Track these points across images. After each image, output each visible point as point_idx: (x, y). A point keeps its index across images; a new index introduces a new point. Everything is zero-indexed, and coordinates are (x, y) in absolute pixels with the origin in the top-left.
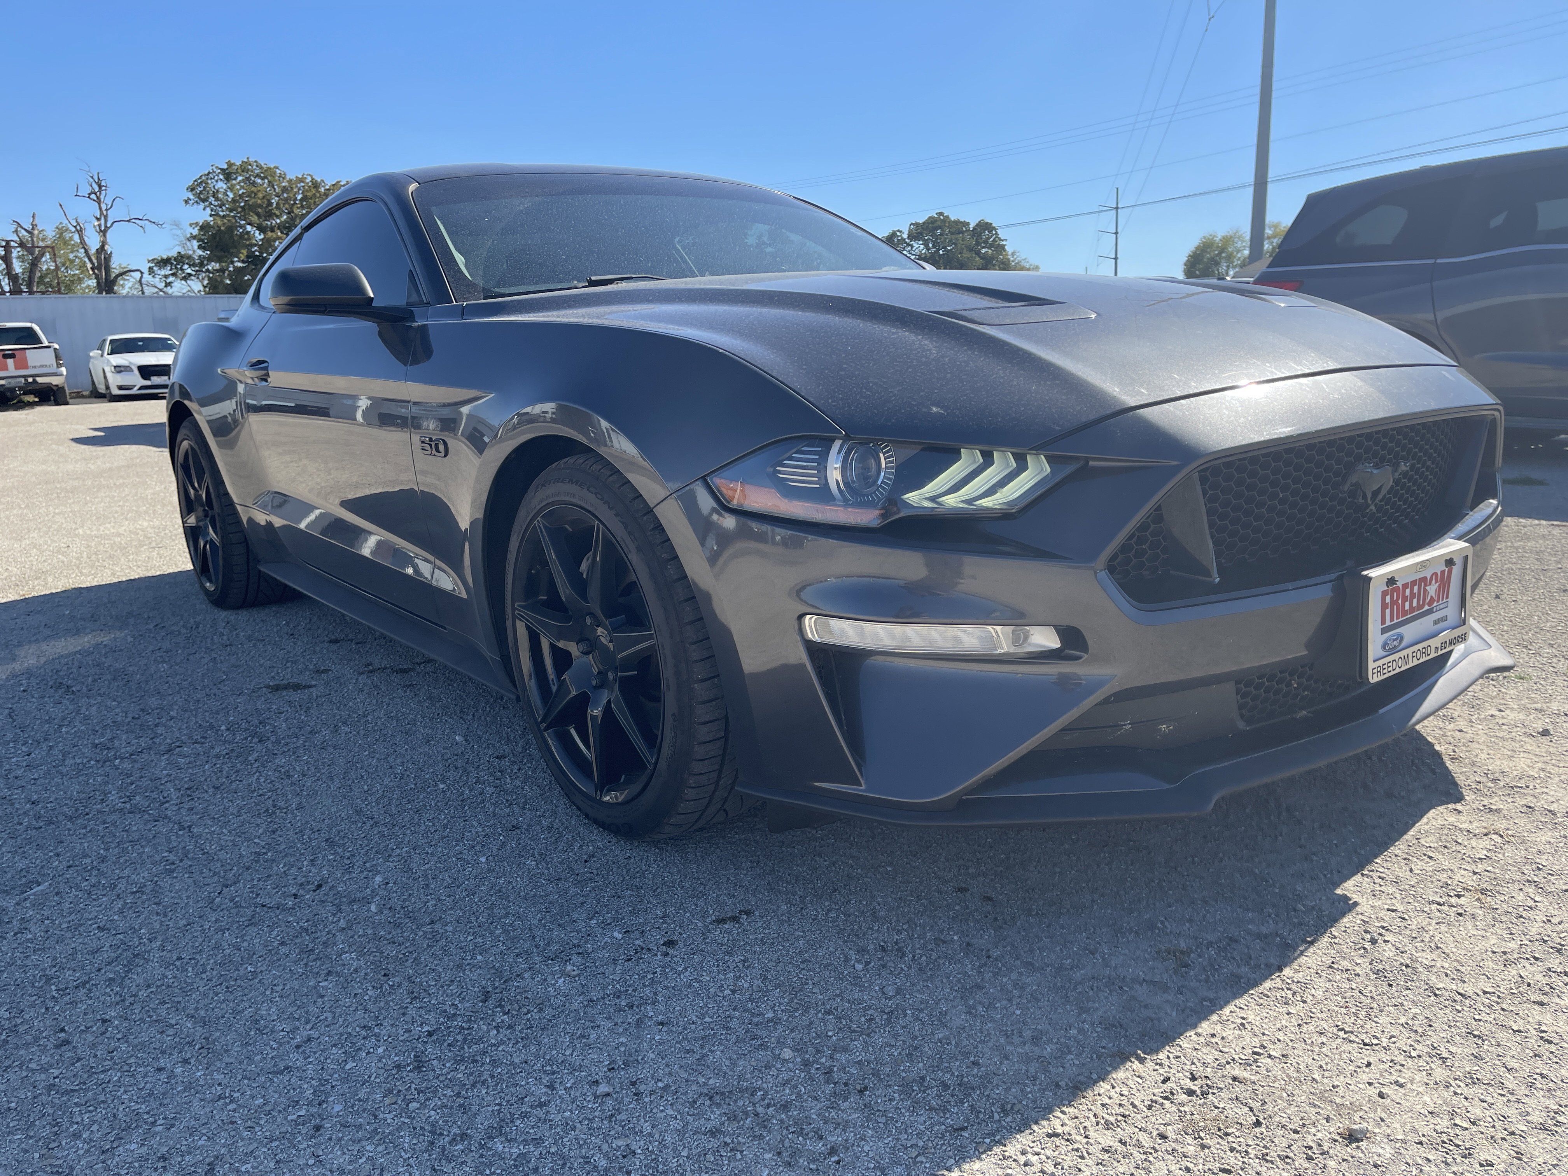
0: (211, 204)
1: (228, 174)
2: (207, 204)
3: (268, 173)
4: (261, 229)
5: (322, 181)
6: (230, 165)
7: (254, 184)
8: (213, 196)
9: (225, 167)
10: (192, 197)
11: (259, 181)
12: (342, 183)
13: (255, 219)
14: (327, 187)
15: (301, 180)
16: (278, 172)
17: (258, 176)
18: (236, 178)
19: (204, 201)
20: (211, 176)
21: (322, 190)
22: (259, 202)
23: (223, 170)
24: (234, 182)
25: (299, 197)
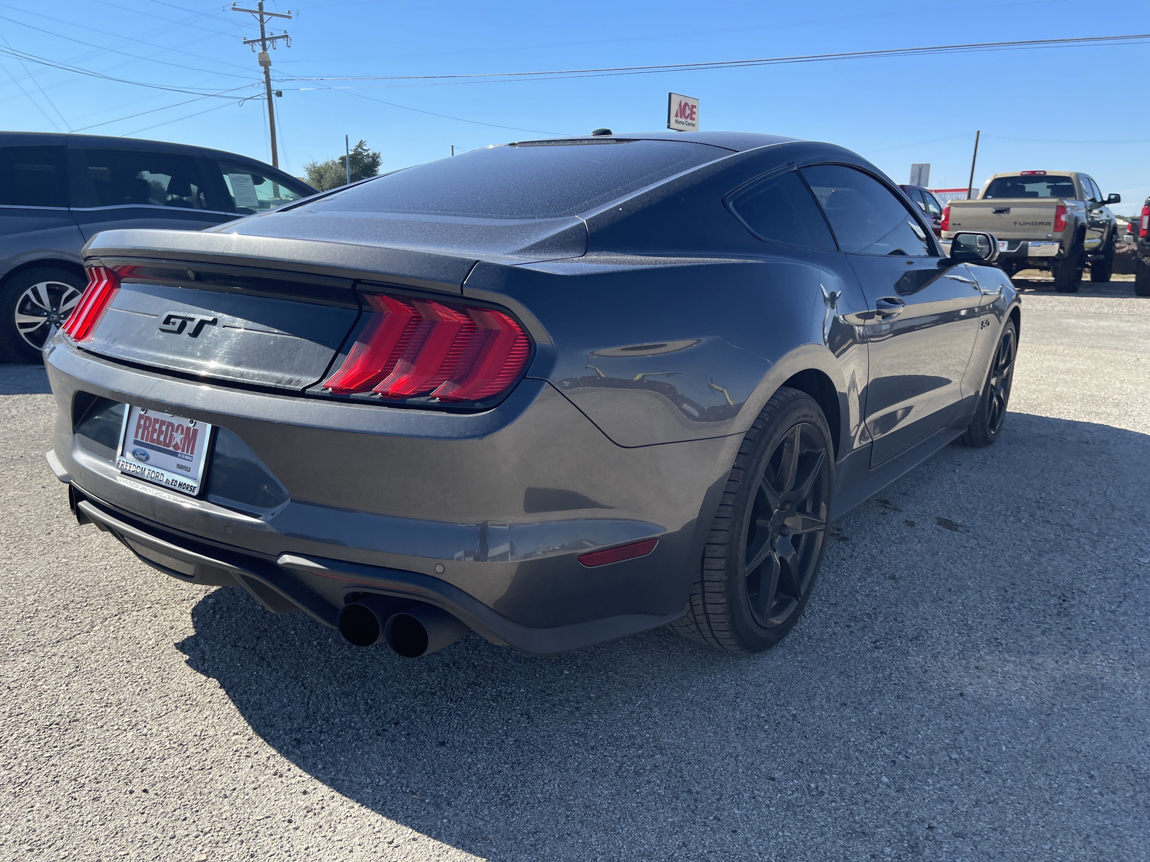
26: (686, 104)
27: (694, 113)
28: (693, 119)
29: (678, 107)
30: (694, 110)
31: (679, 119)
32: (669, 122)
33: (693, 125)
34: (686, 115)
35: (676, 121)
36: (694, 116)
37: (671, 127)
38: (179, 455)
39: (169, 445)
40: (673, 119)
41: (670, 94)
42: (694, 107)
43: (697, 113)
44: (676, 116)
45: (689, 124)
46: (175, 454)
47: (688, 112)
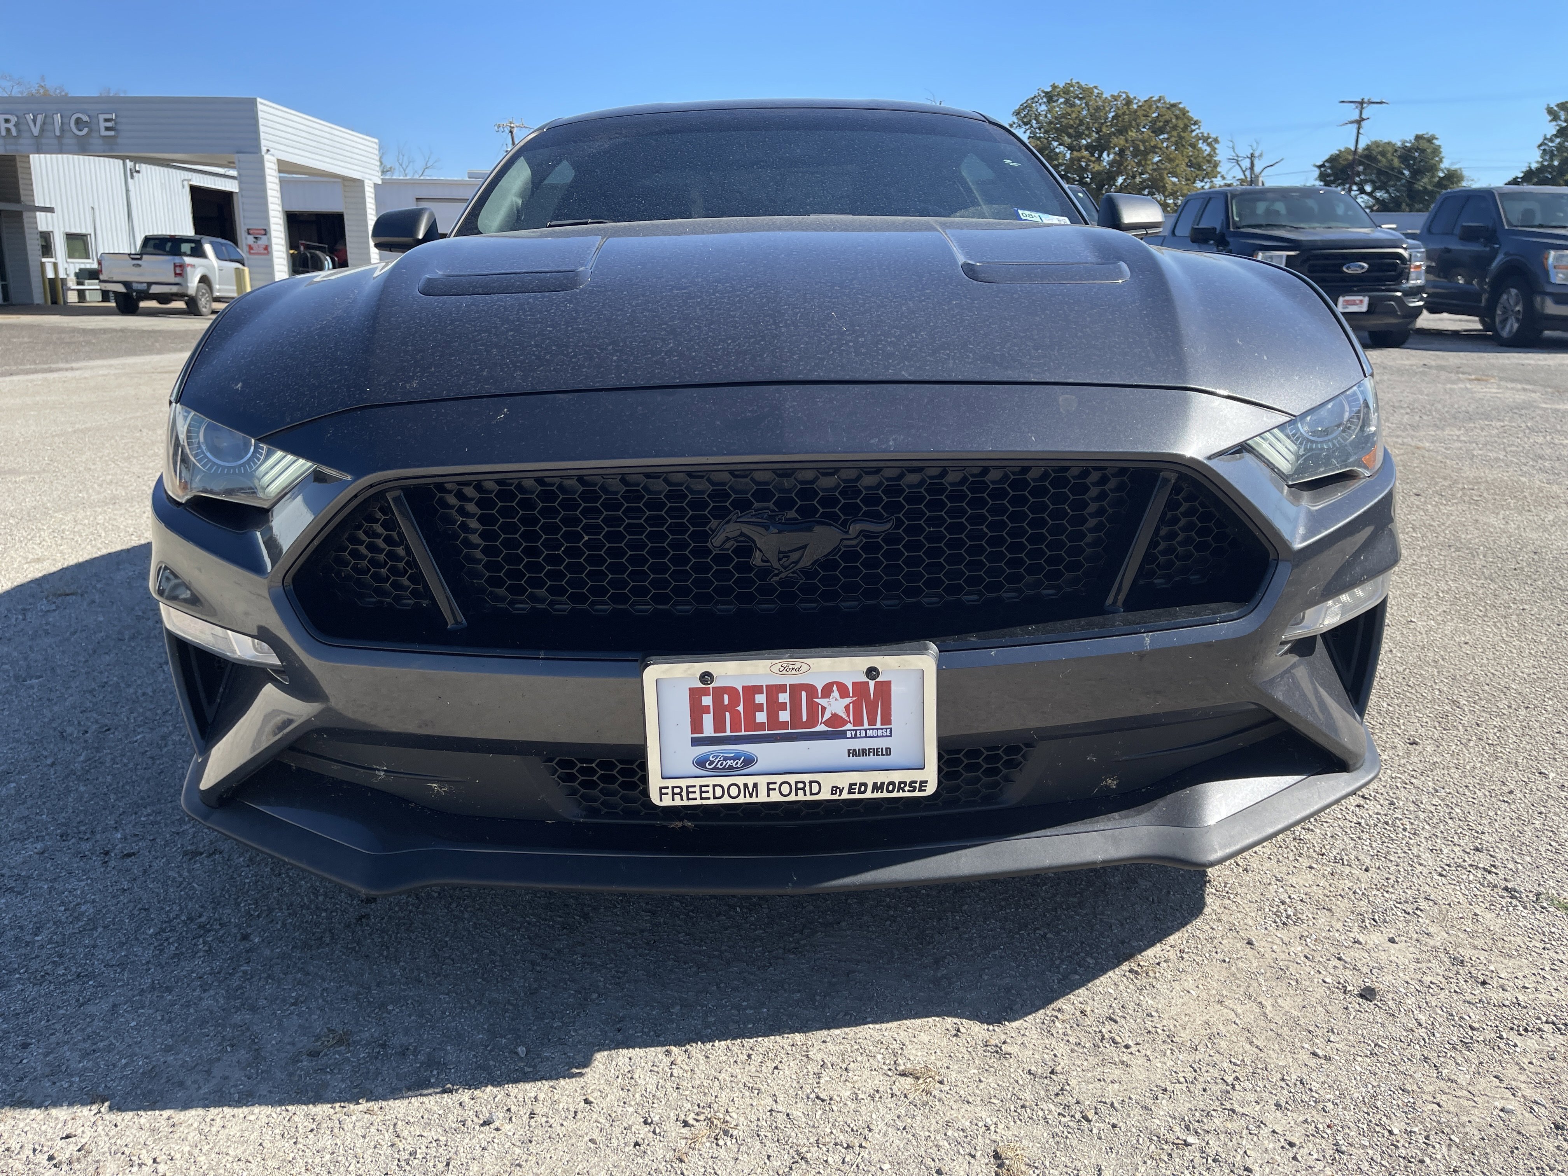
0: (1032, 126)
1: (1050, 97)
2: (1027, 127)
3: (1087, 93)
4: (1071, 148)
5: (1135, 98)
6: (1054, 87)
7: (1073, 105)
8: (1035, 119)
9: (1049, 89)
10: (1016, 121)
11: (1078, 102)
12: (1154, 99)
13: (1067, 140)
14: (1140, 104)
15: (1115, 98)
16: (1096, 91)
17: (1077, 97)
18: (1057, 100)
19: (1026, 124)
20: (1036, 99)
21: (1135, 106)
22: (1071, 122)
23: (1046, 93)
24: (1054, 104)
25: (1111, 115)
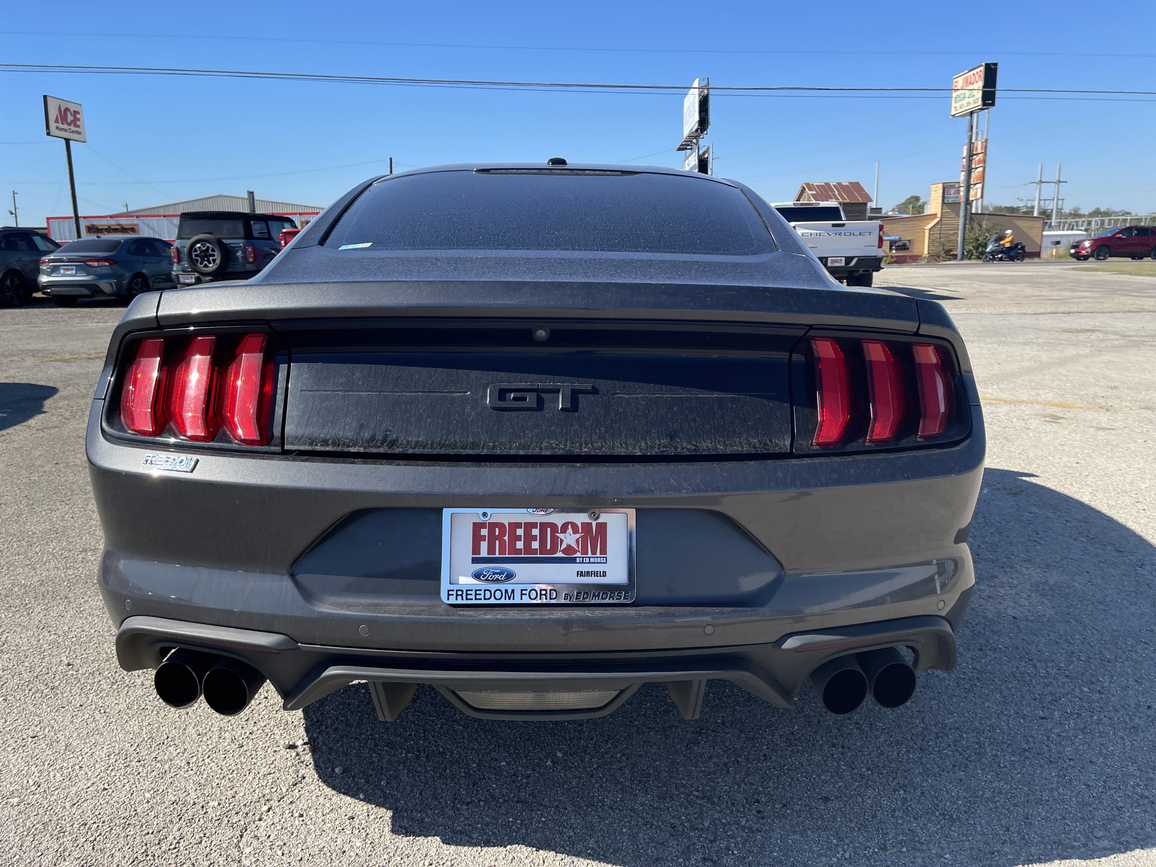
26: (67, 109)
27: (79, 120)
28: (78, 126)
29: (57, 112)
30: (78, 116)
31: (61, 126)
32: (48, 127)
33: (79, 133)
34: (69, 121)
35: (57, 128)
36: (78, 123)
37: (51, 134)
38: (578, 560)
39: (554, 550)
40: (53, 125)
41: (45, 97)
42: (76, 113)
43: (81, 120)
44: (57, 121)
45: (73, 132)
46: (573, 561)
47: (70, 118)
